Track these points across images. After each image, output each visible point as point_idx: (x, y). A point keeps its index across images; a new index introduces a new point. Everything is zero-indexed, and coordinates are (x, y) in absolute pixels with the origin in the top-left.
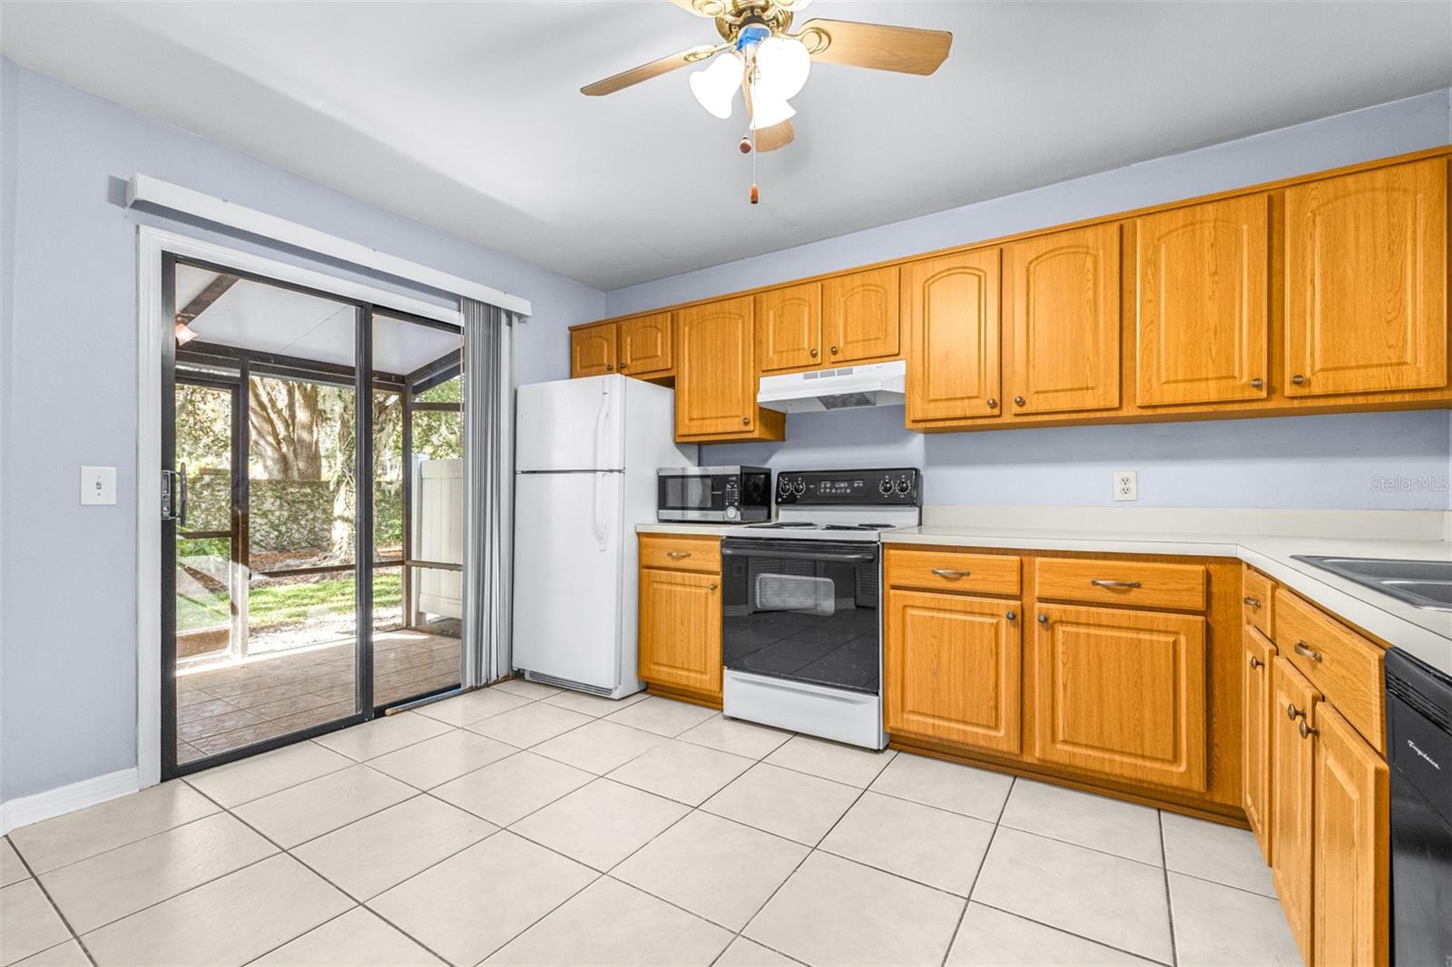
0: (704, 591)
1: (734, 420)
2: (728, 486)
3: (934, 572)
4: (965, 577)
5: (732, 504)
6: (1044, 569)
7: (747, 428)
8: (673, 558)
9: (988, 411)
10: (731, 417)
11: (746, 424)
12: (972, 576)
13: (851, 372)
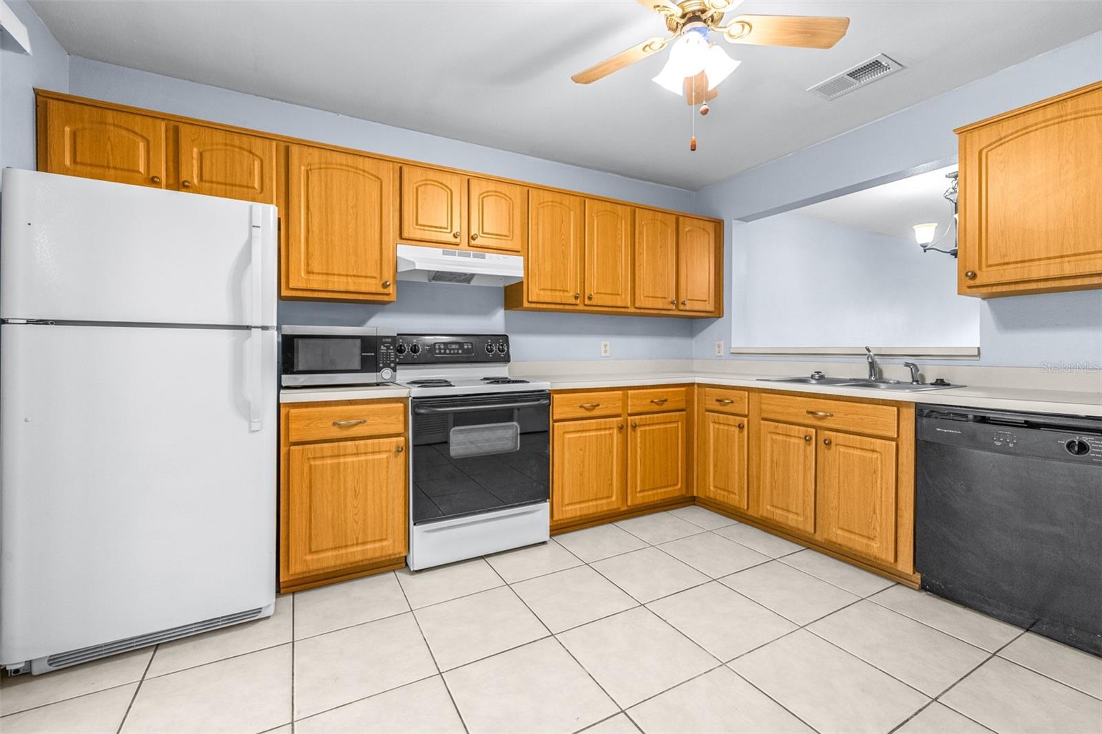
0: (384, 456)
1: (373, 281)
2: (382, 347)
3: (581, 407)
4: (597, 408)
5: (388, 366)
6: (633, 397)
7: (385, 291)
8: (340, 427)
9: (573, 301)
10: (366, 277)
11: (385, 286)
12: (601, 406)
13: (484, 257)
